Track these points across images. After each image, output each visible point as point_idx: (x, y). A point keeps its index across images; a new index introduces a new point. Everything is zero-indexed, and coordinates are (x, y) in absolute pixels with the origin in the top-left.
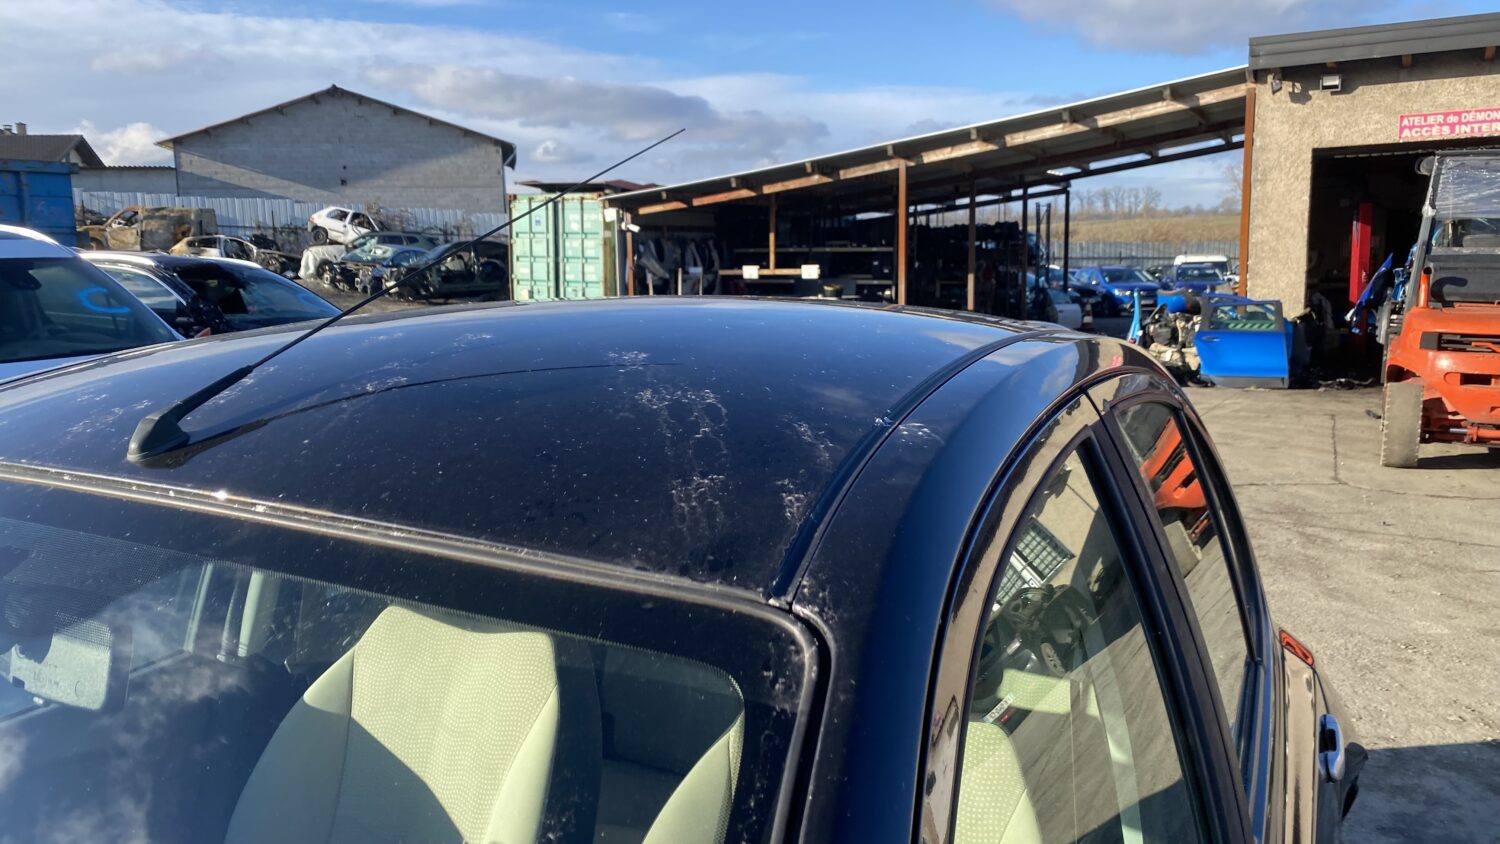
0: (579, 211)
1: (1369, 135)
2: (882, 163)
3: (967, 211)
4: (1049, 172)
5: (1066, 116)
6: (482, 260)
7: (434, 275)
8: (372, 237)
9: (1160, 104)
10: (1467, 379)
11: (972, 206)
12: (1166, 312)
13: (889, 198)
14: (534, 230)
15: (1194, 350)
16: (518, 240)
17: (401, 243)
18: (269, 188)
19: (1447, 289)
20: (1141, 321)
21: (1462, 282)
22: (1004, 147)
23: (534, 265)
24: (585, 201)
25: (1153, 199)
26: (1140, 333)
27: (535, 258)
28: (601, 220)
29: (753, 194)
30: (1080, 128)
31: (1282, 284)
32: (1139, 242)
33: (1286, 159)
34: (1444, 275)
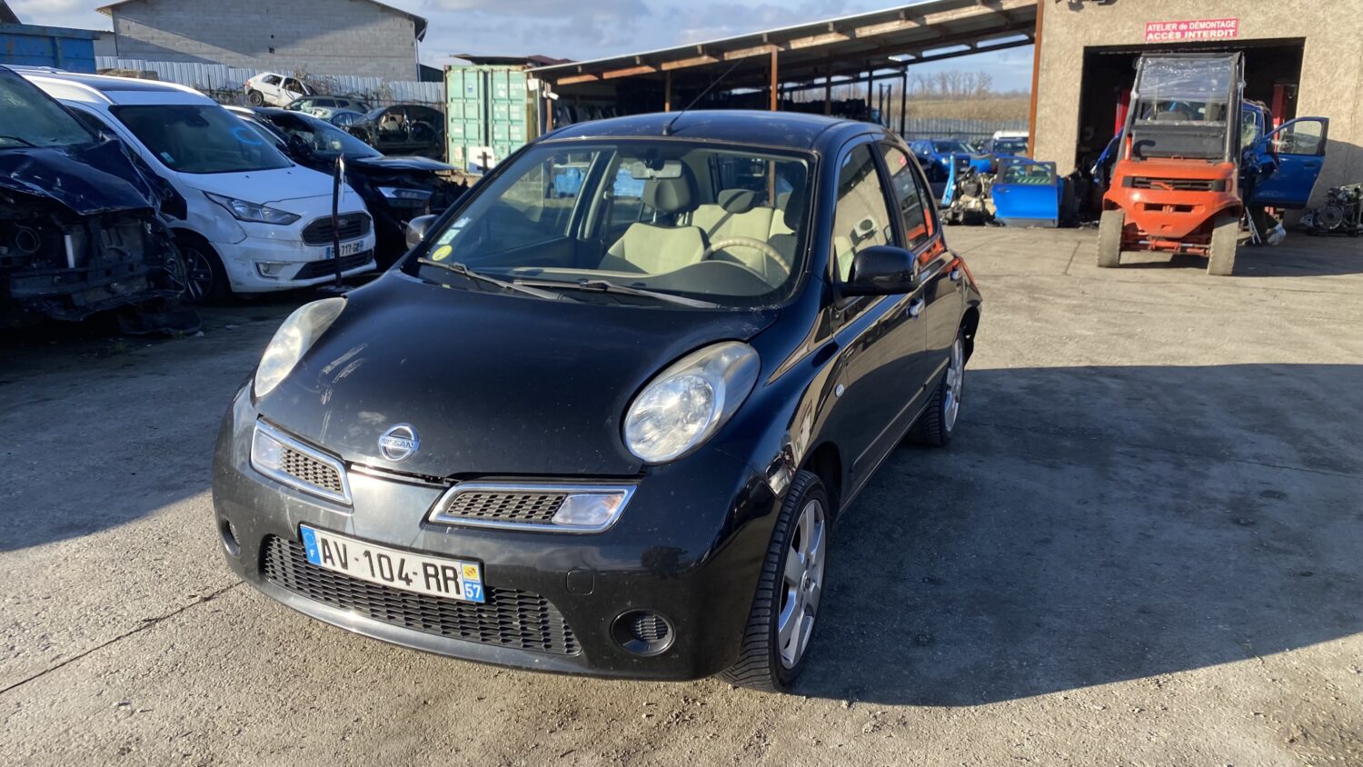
0: (506, 81)
1: (1124, 37)
2: (758, 48)
3: (824, 90)
4: (890, 58)
5: (902, 15)
6: (414, 122)
7: (373, 132)
8: (306, 100)
9: (973, 8)
10: (1149, 207)
11: (828, 85)
12: (976, 172)
13: (760, 76)
14: (466, 96)
15: (992, 200)
16: (452, 104)
17: (334, 106)
18: (202, 53)
19: (1143, 148)
20: (955, 179)
21: (1152, 143)
22: (854, 38)
23: (467, 125)
24: (511, 73)
25: (985, 83)
26: (954, 187)
27: (467, 120)
28: (525, 88)
29: (653, 70)
30: (913, 24)
31: (1059, 150)
32: (966, 119)
33: (1064, 54)
34: (1141, 138)
